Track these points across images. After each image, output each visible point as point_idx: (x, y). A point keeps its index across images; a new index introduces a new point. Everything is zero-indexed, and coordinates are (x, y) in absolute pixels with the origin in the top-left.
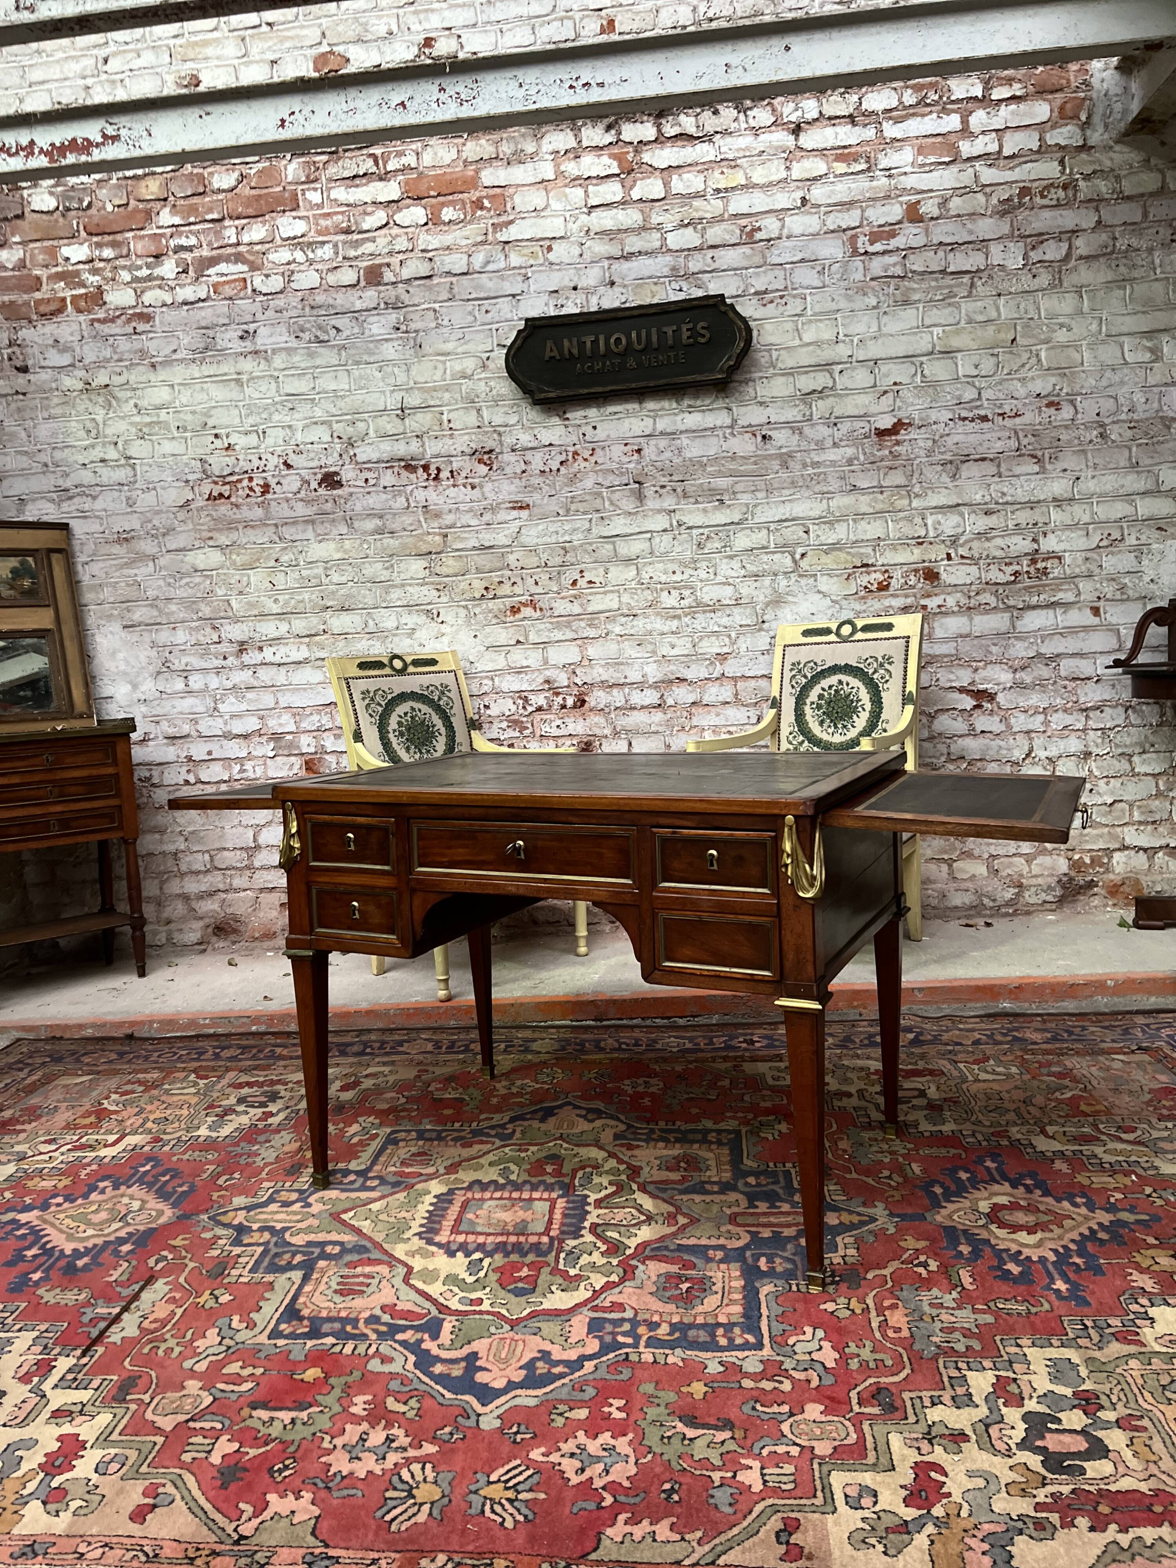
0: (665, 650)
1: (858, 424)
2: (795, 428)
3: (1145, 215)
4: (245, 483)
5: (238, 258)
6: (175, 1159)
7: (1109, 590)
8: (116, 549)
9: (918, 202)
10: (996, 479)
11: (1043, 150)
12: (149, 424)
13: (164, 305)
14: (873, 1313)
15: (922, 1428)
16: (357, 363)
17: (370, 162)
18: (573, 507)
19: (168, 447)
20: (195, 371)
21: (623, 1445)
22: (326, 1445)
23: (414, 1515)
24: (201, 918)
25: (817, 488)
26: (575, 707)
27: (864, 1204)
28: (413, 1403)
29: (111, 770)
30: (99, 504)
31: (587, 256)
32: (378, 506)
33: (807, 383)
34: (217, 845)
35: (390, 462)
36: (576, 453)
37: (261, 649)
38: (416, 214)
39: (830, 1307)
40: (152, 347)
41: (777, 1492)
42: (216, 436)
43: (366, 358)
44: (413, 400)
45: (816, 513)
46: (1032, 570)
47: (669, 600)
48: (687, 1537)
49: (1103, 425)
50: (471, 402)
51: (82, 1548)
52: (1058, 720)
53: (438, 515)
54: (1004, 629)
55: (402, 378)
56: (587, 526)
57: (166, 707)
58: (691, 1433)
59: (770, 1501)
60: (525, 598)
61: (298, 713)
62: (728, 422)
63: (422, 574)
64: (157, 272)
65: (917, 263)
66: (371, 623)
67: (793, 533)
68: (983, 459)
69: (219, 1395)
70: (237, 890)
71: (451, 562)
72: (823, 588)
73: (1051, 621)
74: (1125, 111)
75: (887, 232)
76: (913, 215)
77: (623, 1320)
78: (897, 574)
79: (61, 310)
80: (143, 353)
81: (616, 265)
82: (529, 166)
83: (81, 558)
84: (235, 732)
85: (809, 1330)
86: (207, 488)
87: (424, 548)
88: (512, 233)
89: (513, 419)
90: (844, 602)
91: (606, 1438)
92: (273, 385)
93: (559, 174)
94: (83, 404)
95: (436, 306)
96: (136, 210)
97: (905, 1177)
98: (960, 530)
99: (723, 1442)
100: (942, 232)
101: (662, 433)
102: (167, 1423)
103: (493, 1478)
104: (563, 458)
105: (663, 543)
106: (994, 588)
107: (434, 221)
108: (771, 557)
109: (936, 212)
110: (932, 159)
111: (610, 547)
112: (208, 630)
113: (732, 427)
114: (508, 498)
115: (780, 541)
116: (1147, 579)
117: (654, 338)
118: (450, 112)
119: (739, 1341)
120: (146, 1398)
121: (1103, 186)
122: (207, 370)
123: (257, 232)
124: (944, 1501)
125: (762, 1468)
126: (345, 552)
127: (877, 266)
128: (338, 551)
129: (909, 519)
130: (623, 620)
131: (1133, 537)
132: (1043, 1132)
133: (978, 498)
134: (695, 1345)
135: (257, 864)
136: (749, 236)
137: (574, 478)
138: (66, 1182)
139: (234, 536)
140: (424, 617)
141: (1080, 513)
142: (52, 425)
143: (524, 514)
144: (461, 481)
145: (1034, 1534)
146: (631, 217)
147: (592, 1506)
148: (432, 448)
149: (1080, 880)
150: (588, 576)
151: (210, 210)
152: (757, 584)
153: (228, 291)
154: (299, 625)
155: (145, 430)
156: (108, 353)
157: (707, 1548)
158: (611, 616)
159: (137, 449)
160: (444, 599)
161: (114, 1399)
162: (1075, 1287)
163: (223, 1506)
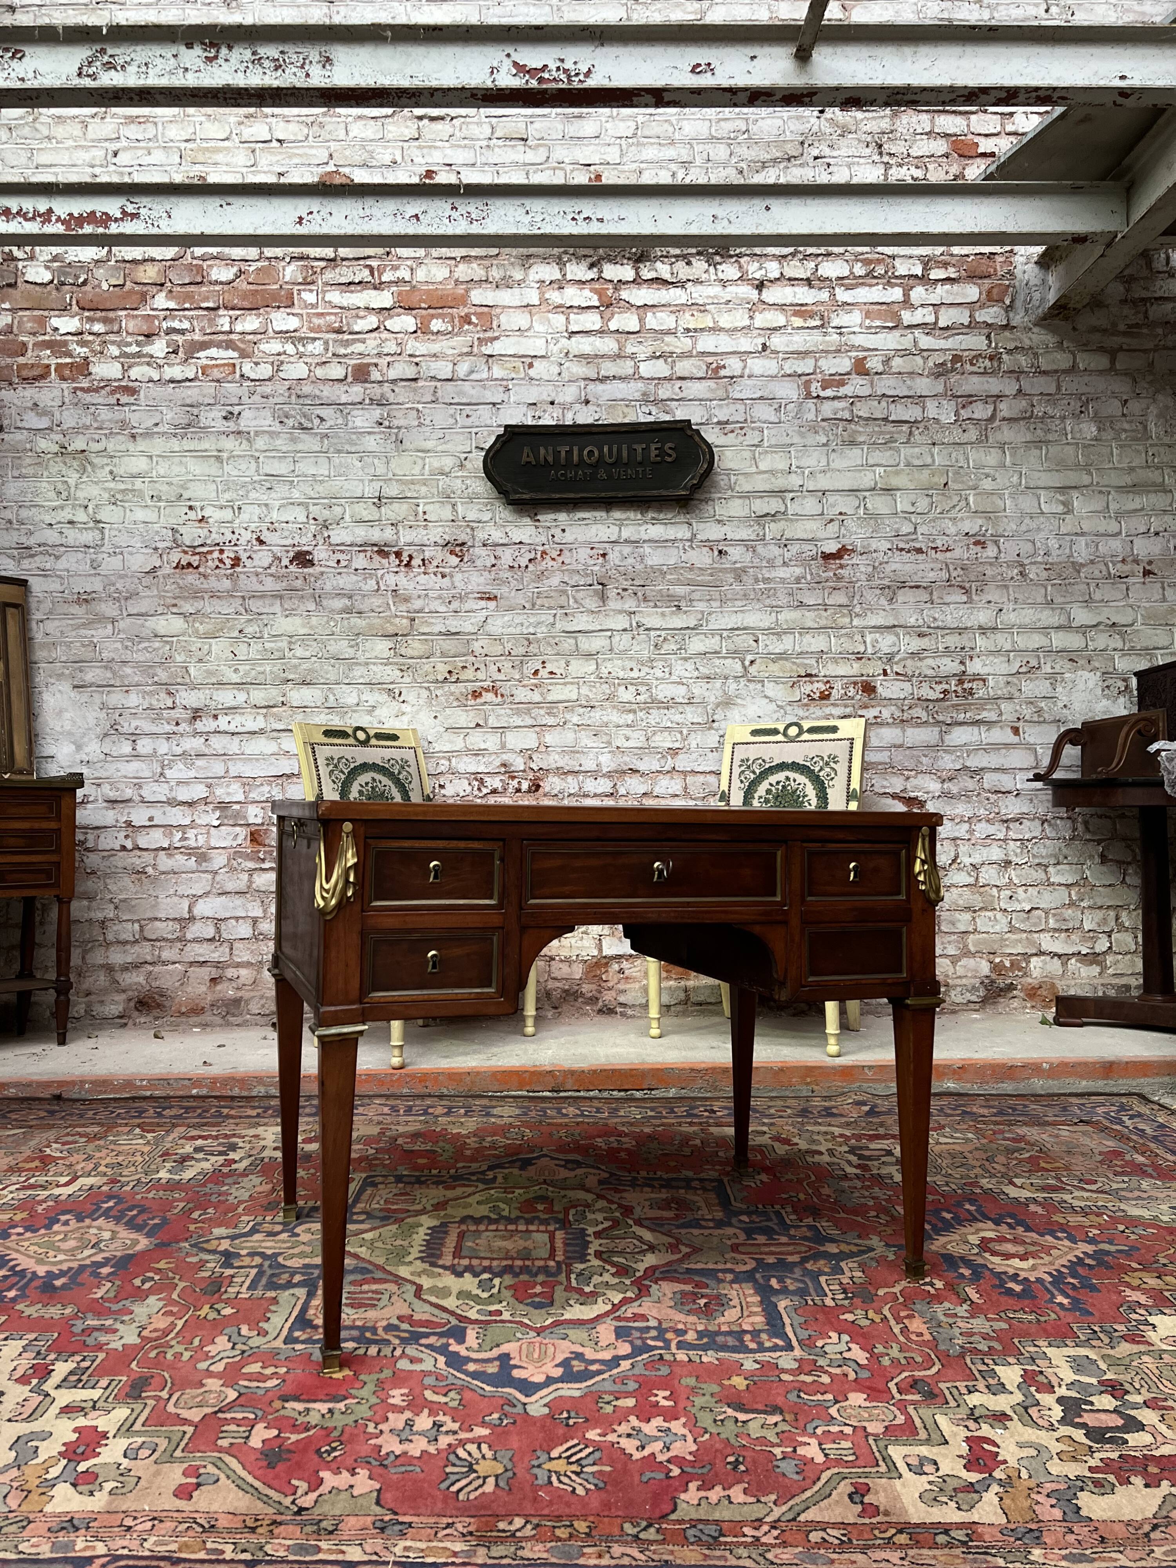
0: (620, 742)
1: (806, 547)
2: (748, 545)
3: (1059, 388)
4: (216, 555)
5: (229, 345)
6: (139, 1197)
7: (1027, 712)
8: (76, 609)
9: (865, 358)
10: (929, 605)
11: (972, 326)
12: (123, 491)
13: (151, 381)
14: (892, 1322)
15: (963, 1412)
16: (339, 452)
17: (367, 272)
18: (539, 602)
19: (140, 515)
20: (175, 444)
21: (677, 1426)
22: (371, 1428)
23: (480, 1486)
24: (124, 991)
25: (768, 602)
26: (529, 791)
27: (859, 1237)
28: (452, 1394)
29: (53, 825)
30: (62, 564)
31: (566, 375)
32: (349, 587)
33: (761, 506)
34: (149, 915)
35: (363, 547)
36: (544, 553)
37: (215, 717)
38: (407, 322)
39: (849, 1317)
40: (135, 419)
41: (839, 1462)
42: (191, 508)
43: (347, 447)
44: (392, 490)
45: (766, 624)
46: (959, 689)
47: (626, 695)
48: (763, 1499)
49: (1022, 565)
50: (447, 497)
51: (129, 1522)
52: (982, 829)
53: (407, 600)
54: (932, 743)
55: (381, 470)
56: (551, 620)
57: (110, 770)
58: (742, 1417)
59: (836, 1470)
60: (487, 684)
61: (248, 783)
62: (688, 535)
63: (387, 654)
64: (147, 349)
65: (862, 410)
66: (331, 698)
67: (744, 641)
68: (917, 587)
69: (243, 1391)
70: (164, 963)
71: (416, 645)
72: (770, 694)
73: (975, 738)
74: (1043, 300)
75: (837, 381)
76: (860, 368)
77: (648, 1328)
78: (838, 685)
79: (43, 376)
80: (124, 424)
81: (591, 386)
82: (516, 291)
83: (37, 616)
84: (181, 798)
85: (834, 1335)
86: (176, 556)
87: (391, 630)
88: (496, 348)
89: (487, 516)
90: (788, 708)
91: (658, 1421)
92: (253, 465)
93: (543, 301)
94: (56, 467)
95: (420, 406)
96: (131, 292)
97: (892, 1216)
98: (896, 649)
99: (776, 1424)
100: (885, 385)
101: (626, 541)
102: (195, 1415)
103: (555, 1454)
104: (532, 556)
105: (622, 641)
106: (925, 704)
107: (422, 330)
108: (722, 661)
109: (880, 368)
110: (878, 323)
111: (572, 641)
112: (163, 695)
113: (691, 540)
114: (476, 589)
115: (732, 647)
116: (1061, 705)
117: (625, 454)
118: (461, 228)
119: (768, 1344)
120: (164, 1394)
121: (1023, 361)
122: (187, 445)
123: (250, 323)
124: (1003, 1467)
125: (820, 1444)
126: (311, 628)
127: (828, 409)
128: (304, 626)
129: (850, 636)
130: (581, 710)
131: (1049, 665)
132: (1012, 1183)
133: (912, 621)
134: (724, 1348)
135: (189, 936)
136: (714, 373)
137: (541, 576)
138: (24, 1215)
139: (199, 604)
140: (386, 696)
141: (1003, 641)
142: (20, 483)
143: (492, 604)
144: (431, 569)
145: (1096, 1490)
146: (608, 345)
147: (661, 1476)
148: (406, 537)
149: (1001, 982)
150: (550, 667)
151: (207, 299)
152: (709, 686)
153: (216, 374)
154: (258, 696)
155: (118, 496)
156: (87, 421)
157: (784, 1508)
158: (570, 706)
159: (107, 514)
160: (407, 679)
161: (127, 1395)
162: (1075, 1302)
163: (275, 1483)
